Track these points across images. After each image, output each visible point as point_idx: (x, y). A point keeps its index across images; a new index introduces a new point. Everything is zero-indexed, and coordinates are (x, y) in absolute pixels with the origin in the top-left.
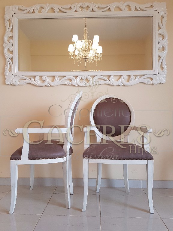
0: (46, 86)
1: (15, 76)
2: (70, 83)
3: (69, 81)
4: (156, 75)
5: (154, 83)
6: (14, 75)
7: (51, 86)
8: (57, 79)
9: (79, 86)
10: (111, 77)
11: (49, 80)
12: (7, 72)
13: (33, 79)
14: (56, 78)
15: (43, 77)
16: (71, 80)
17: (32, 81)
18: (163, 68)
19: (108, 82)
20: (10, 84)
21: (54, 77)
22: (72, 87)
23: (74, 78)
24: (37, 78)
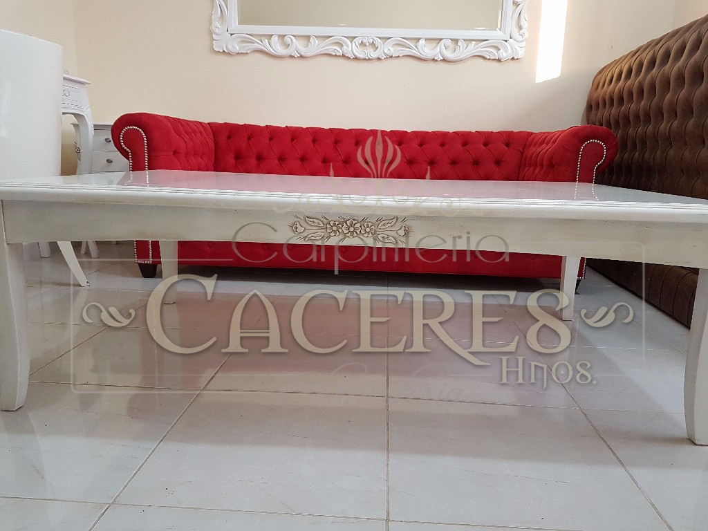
0: (292, 57)
1: (231, 35)
2: (339, 52)
3: (337, 48)
4: (506, 41)
5: (501, 56)
6: (230, 32)
7: (301, 57)
8: (314, 42)
9: (356, 58)
10: (420, 41)
11: (298, 46)
12: (217, 26)
13: (266, 41)
14: (311, 40)
15: (286, 38)
16: (341, 45)
17: (264, 45)
18: (520, 28)
19: (414, 52)
20: (221, 51)
21: (308, 37)
22: (342, 61)
23: (348, 41)
24: (275, 39)
